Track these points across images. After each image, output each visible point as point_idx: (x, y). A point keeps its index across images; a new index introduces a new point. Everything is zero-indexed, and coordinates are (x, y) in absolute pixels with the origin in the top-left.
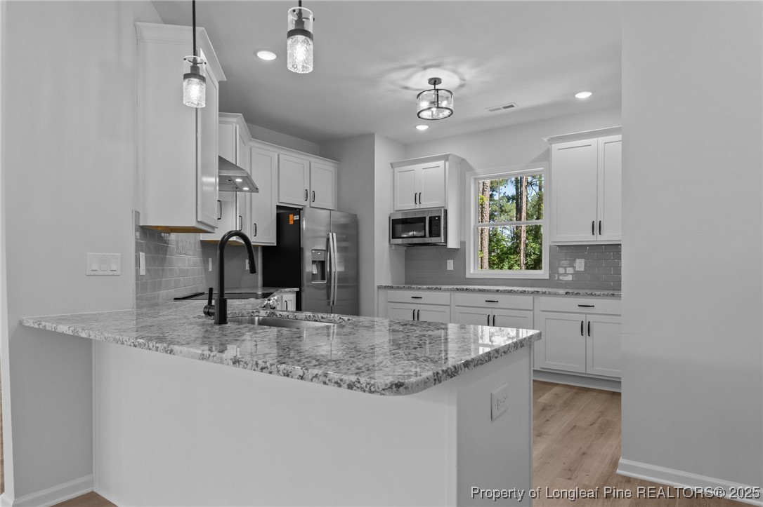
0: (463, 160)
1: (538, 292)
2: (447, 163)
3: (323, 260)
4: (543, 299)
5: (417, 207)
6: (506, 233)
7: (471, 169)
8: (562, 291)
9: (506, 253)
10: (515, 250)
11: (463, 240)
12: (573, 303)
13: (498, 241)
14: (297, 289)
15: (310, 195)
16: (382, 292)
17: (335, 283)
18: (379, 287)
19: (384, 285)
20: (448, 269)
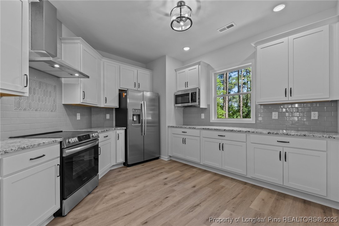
0: (209, 65)
1: (249, 131)
2: (200, 66)
3: (139, 114)
4: (252, 136)
5: (186, 89)
6: (235, 105)
7: (212, 69)
8: (266, 132)
9: (235, 112)
10: (238, 111)
11: (209, 104)
12: (274, 139)
13: (232, 108)
14: (125, 128)
15: (137, 85)
16: (170, 129)
17: (145, 125)
18: (169, 127)
19: (171, 125)
20: (202, 118)
